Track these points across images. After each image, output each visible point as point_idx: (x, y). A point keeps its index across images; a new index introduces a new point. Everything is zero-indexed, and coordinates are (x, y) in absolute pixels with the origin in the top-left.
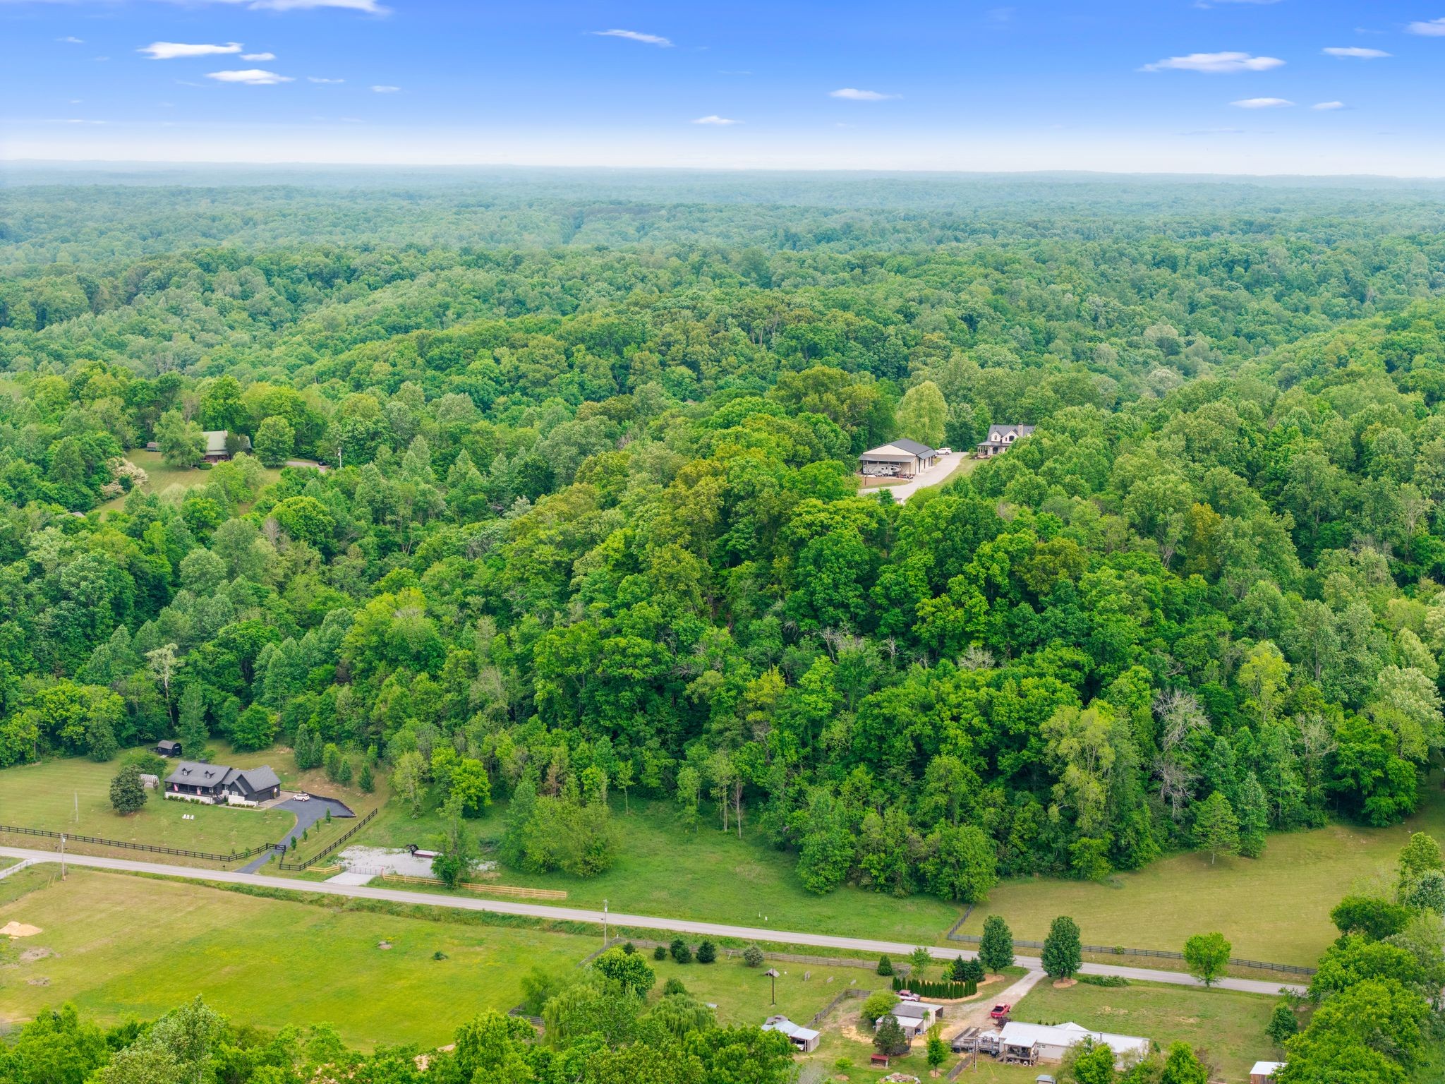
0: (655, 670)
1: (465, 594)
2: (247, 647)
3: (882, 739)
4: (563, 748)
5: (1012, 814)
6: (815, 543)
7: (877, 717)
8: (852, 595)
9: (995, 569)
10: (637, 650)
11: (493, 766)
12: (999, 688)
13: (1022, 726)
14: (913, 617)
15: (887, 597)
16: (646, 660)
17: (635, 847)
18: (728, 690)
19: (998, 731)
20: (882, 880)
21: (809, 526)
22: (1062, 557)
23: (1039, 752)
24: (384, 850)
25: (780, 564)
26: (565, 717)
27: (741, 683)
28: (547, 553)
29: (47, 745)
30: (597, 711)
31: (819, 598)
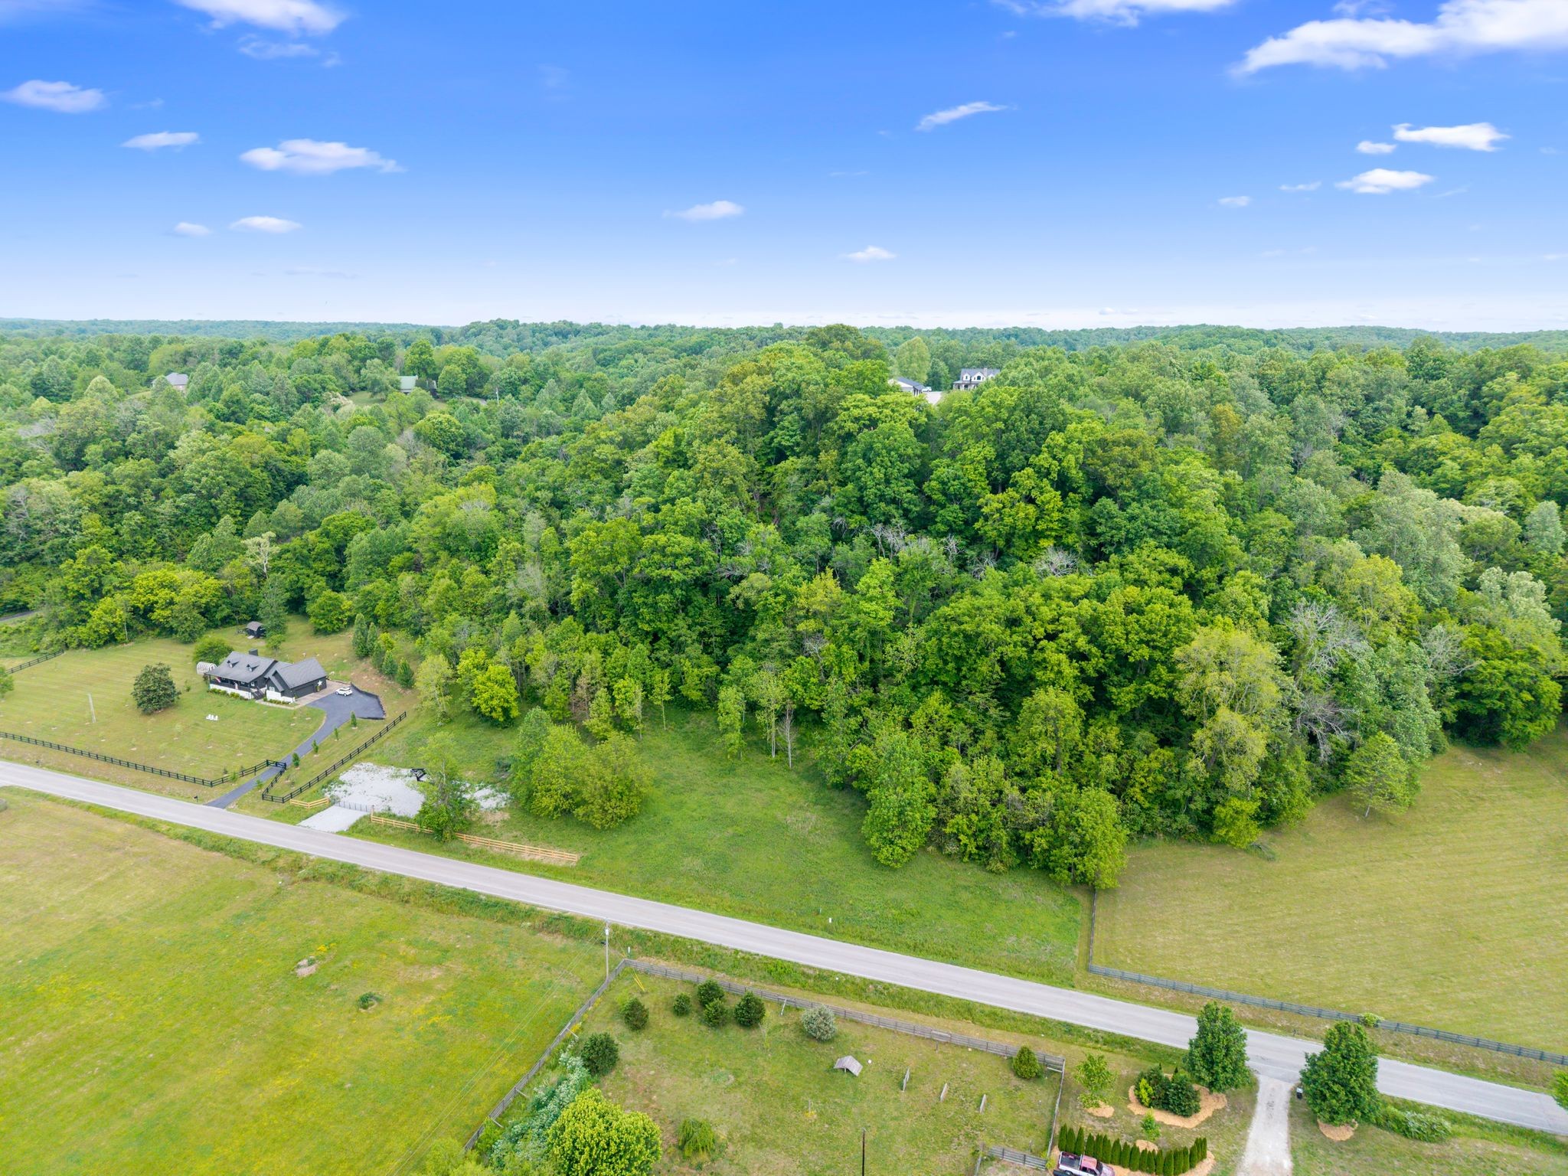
0: (697, 571)
1: (537, 489)
2: (340, 535)
3: (959, 659)
4: (595, 656)
5: (1132, 762)
6: (864, 436)
7: (956, 635)
8: (903, 490)
9: (1070, 460)
10: (677, 549)
11: (522, 671)
12: (1103, 600)
13: (1145, 652)
14: (976, 513)
15: (944, 493)
16: (687, 560)
17: (669, 777)
18: (777, 595)
19: (1111, 657)
20: (972, 848)
21: (857, 419)
22: (1140, 448)
23: (1170, 685)
24: (392, 770)
25: (828, 458)
26: (604, 617)
27: (790, 587)
28: (607, 451)
29: (141, 627)
30: (636, 614)
31: (870, 494)
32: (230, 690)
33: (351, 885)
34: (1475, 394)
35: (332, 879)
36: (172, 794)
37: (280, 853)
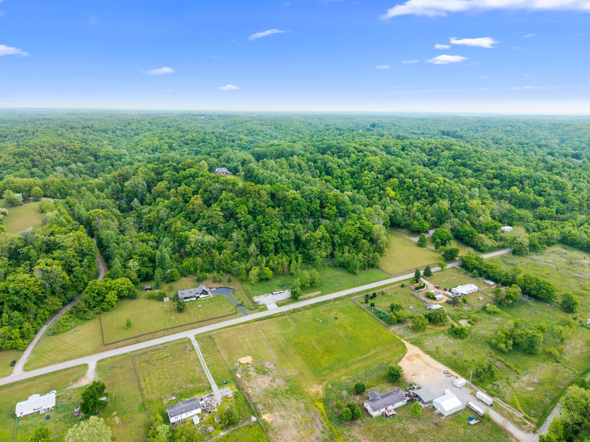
6: (296, 201)
24: (263, 295)
32: (188, 300)
33: (299, 311)
34: (325, 167)
35: (294, 312)
36: (231, 319)
37: (280, 313)
